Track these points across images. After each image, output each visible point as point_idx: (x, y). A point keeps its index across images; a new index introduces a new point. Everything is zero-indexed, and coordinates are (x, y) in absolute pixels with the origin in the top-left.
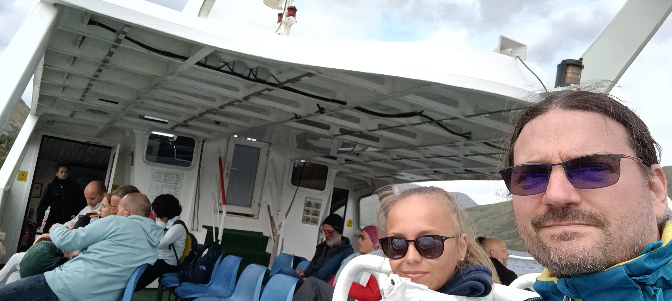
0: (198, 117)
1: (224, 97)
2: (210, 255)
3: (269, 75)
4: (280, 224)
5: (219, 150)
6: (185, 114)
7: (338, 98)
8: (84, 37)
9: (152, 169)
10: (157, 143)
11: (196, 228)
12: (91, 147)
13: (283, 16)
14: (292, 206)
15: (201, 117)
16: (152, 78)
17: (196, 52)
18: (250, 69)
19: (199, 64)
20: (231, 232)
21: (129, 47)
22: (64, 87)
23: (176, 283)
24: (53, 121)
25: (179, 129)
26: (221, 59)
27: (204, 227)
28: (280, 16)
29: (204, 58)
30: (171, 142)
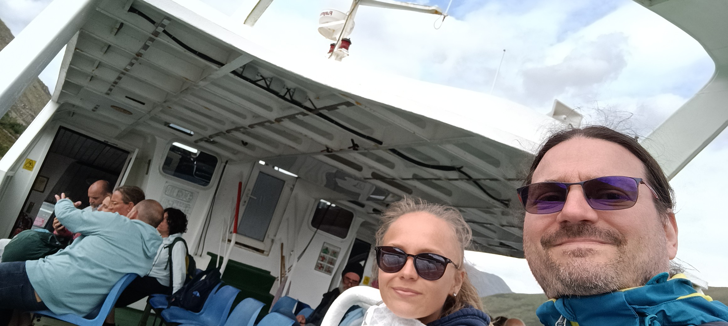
0: (224, 134)
1: (256, 116)
2: (207, 281)
3: (306, 98)
4: (290, 266)
5: (241, 175)
6: (212, 127)
7: (374, 136)
8: (122, 25)
9: (167, 182)
10: (177, 157)
11: (200, 254)
12: (108, 148)
13: (335, 46)
14: (307, 250)
15: (227, 134)
16: (184, 81)
17: (234, 59)
18: (287, 88)
19: (234, 72)
20: (235, 265)
21: (166, 42)
22: (92, 77)
23: (164, 305)
24: (74, 113)
25: (203, 144)
26: (258, 73)
27: (209, 253)
28: (332, 47)
29: (241, 67)
30: (192, 158)
